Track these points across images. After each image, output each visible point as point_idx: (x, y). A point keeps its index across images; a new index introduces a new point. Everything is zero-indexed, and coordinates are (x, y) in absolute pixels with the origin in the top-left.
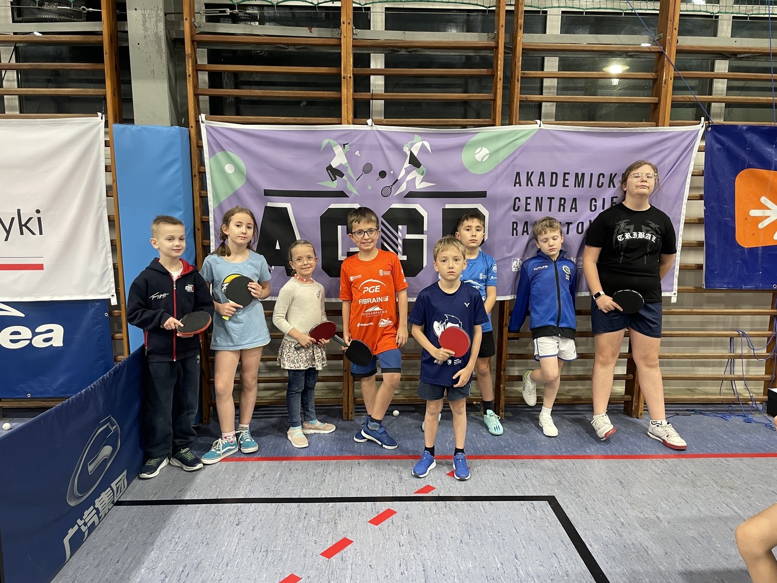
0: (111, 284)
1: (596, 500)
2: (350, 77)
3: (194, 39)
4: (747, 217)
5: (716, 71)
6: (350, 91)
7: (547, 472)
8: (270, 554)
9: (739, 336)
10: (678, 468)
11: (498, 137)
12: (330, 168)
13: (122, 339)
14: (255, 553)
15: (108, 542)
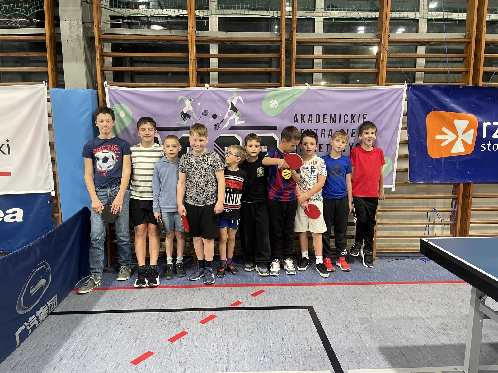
0: (51, 184)
1: (337, 308)
2: (194, 59)
3: (100, 38)
4: (434, 140)
5: (418, 53)
6: (194, 67)
7: (311, 293)
8: (138, 341)
9: (432, 211)
10: (390, 290)
11: (283, 94)
12: (183, 113)
13: (59, 217)
14: (129, 340)
15: (43, 334)
